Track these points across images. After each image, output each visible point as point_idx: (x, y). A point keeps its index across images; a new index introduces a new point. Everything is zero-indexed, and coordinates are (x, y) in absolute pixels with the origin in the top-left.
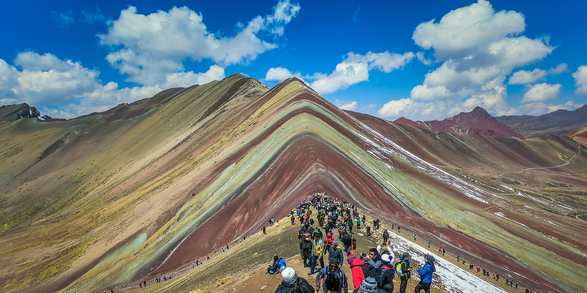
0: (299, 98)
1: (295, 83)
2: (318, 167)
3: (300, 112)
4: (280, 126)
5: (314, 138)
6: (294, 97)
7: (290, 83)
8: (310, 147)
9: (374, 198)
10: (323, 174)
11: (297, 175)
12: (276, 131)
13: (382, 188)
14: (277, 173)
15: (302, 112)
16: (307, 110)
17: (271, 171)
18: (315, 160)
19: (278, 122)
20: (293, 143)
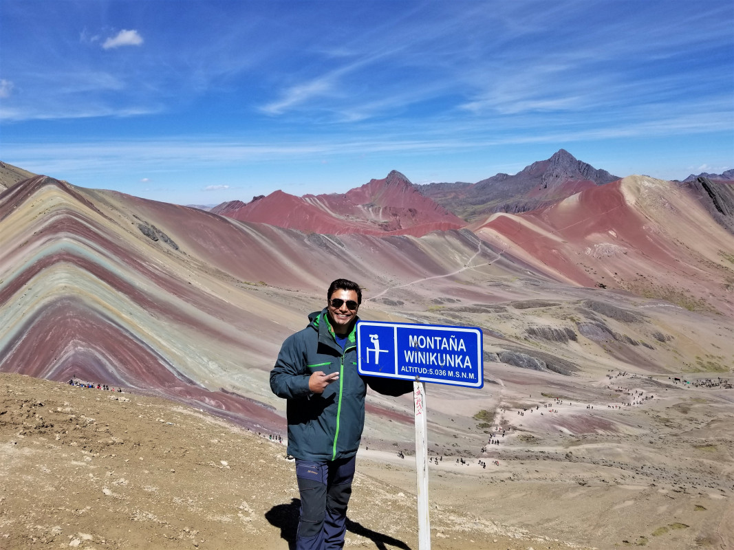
0: (54, 229)
1: (50, 188)
2: (75, 345)
3: (55, 261)
4: (24, 282)
5: (73, 304)
6: (46, 224)
7: (40, 187)
8: (67, 318)
9: (143, 372)
10: (84, 354)
11: (49, 358)
12: (19, 292)
13: (156, 359)
14: (22, 360)
15: (58, 261)
16: (67, 257)
17: (15, 356)
18: (73, 336)
19: (22, 275)
20: (44, 314)
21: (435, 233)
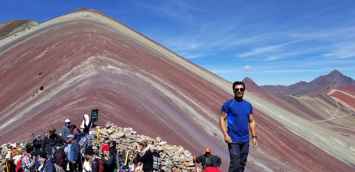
8: (87, 33)
18: (95, 52)
21: (308, 95)
